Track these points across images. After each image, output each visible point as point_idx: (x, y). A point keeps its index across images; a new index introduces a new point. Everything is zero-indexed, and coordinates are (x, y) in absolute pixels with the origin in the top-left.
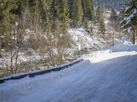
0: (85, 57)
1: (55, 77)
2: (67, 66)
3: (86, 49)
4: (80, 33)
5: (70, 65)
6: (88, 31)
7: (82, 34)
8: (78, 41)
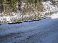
0: (49, 16)
1: (37, 23)
2: (41, 20)
3: (51, 12)
4: (48, 4)
5: (43, 19)
6: (53, 3)
7: (50, 5)
8: (47, 8)
